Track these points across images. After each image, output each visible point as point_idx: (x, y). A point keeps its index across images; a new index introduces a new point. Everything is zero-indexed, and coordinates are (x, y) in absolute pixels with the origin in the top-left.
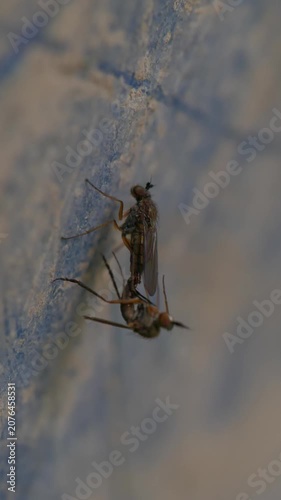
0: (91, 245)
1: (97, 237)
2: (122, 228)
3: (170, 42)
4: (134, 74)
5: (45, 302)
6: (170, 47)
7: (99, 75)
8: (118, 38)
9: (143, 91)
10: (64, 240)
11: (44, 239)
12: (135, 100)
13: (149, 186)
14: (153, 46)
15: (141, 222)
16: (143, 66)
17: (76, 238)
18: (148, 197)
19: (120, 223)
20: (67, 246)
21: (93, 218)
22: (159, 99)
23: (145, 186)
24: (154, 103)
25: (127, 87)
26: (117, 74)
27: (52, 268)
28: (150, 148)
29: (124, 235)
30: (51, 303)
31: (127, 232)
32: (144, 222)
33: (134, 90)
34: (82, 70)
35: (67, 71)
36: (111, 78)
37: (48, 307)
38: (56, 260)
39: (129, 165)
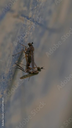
0: (19, 57)
1: (20, 54)
2: (26, 53)
3: (36, 9)
4: (28, 17)
5: (9, 70)
6: (36, 10)
7: (21, 17)
8: (25, 9)
9: (30, 20)
10: (13, 56)
11: (9, 56)
12: (28, 23)
13: (32, 43)
14: (32, 10)
15: (30, 51)
16: (30, 15)
17: (16, 55)
18: (32, 46)
19: (25, 51)
20: (14, 57)
21: (19, 50)
22: (33, 22)
23: (31, 43)
24: (32, 23)
25: (27, 20)
26: (25, 17)
27: (11, 63)
28: (31, 33)
29: (26, 54)
30: (10, 70)
31: (27, 54)
32: (31, 51)
33: (28, 20)
34: (17, 17)
35: (15, 17)
36: (23, 18)
37: (10, 72)
38: (11, 61)
39: (27, 38)
